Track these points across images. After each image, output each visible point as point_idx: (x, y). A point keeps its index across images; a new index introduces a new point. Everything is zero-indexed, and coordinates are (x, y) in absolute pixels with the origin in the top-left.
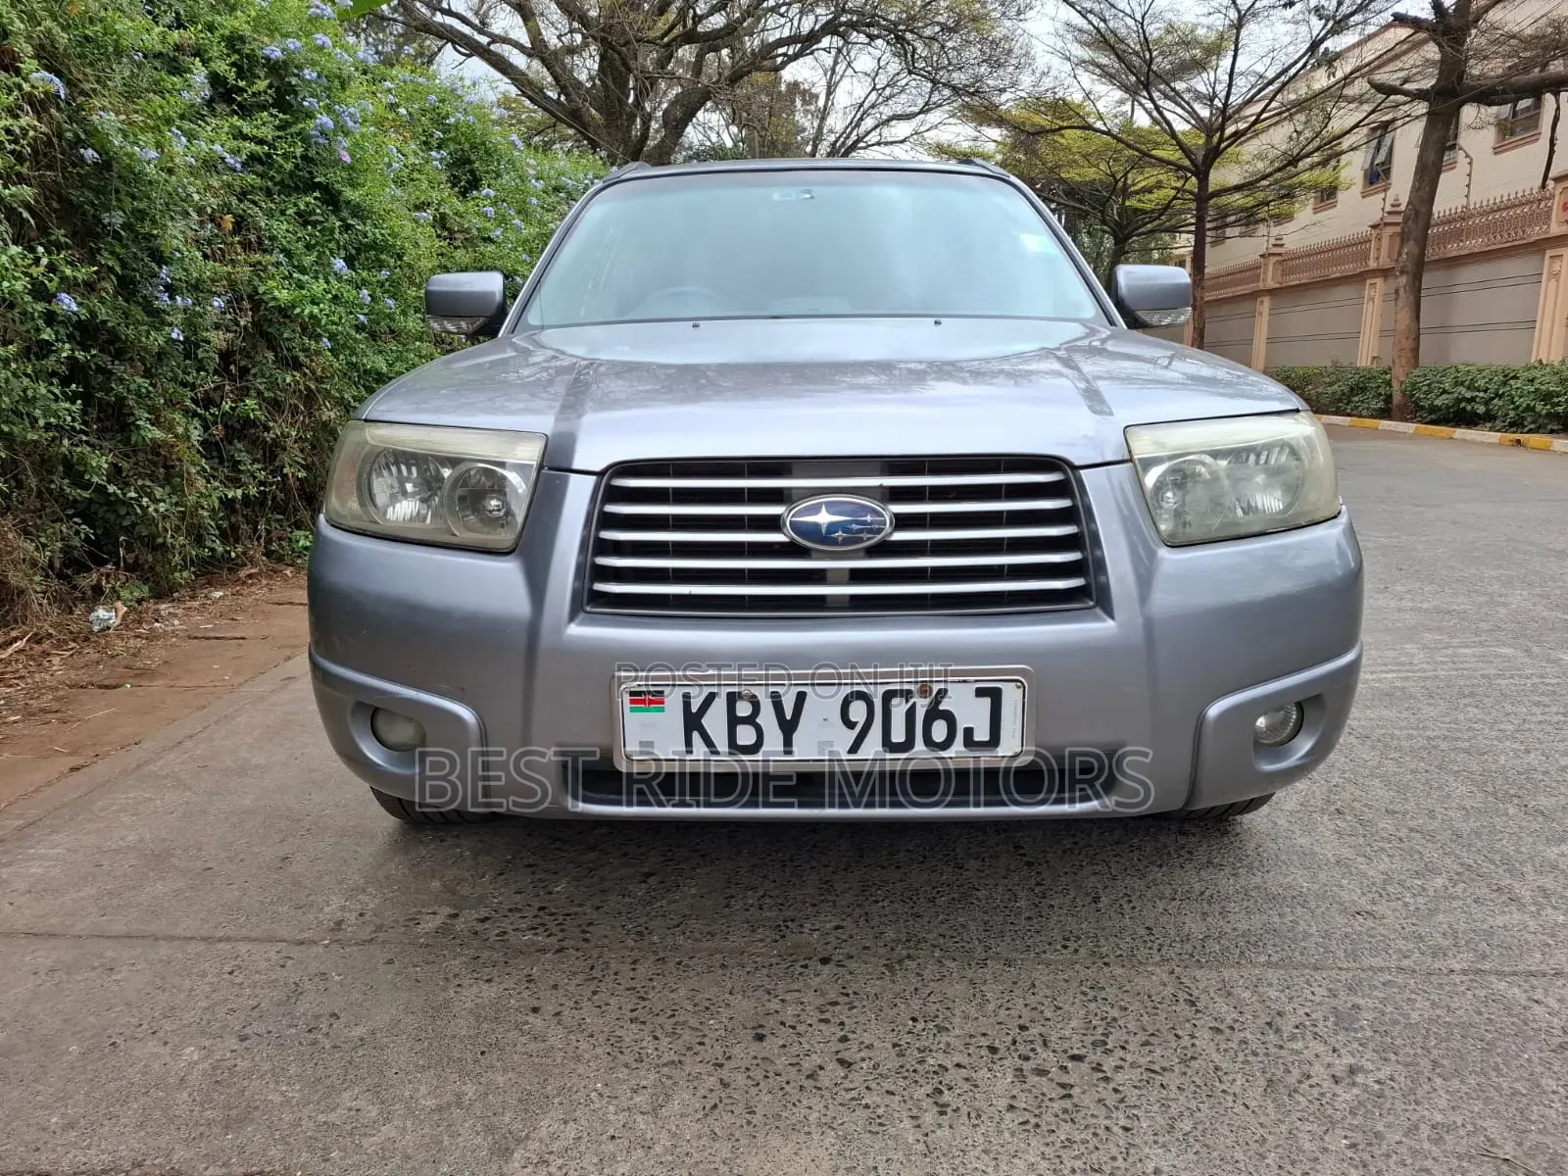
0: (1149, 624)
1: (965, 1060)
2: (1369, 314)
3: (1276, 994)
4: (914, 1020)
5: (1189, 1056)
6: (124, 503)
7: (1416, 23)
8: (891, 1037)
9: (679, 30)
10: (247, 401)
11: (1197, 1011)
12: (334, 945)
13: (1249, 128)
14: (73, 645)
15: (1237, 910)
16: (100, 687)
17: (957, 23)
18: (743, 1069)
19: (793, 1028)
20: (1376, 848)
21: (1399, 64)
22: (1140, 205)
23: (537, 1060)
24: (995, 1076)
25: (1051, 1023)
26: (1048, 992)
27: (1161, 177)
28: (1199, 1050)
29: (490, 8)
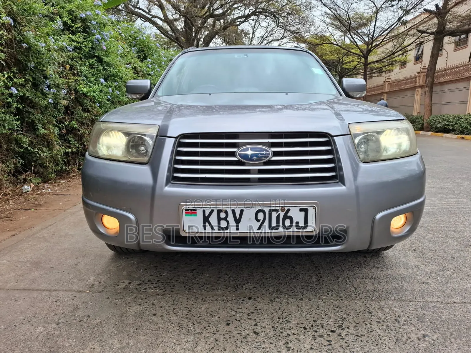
0: (357, 188)
1: (296, 332)
2: (417, 100)
3: (398, 310)
4: (279, 318)
5: (370, 331)
6: (34, 153)
7: (430, 12)
8: (272, 324)
9: (208, 13)
10: (73, 122)
11: (372, 316)
12: (90, 292)
13: (380, 43)
14: (16, 197)
15: (383, 282)
16: (24, 210)
17: (292, 12)
18: (222, 335)
19: (239, 321)
20: (427, 262)
21: (425, 24)
22: (347, 67)
23: (154, 332)
24: (306, 338)
25: (324, 320)
26: (323, 309)
27: (353, 58)
28: (373, 329)
29: (151, 7)
